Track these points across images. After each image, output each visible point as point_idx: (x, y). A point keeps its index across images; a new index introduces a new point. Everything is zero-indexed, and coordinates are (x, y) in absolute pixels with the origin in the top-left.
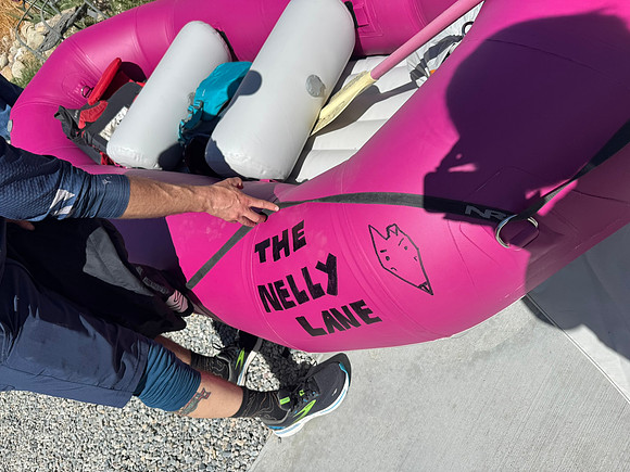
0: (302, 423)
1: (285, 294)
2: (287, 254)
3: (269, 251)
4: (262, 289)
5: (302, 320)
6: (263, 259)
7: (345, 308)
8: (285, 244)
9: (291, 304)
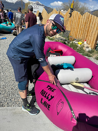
0: (26, 111)
1: (44, 94)
2: (50, 90)
3: (49, 87)
4: (43, 90)
5: (42, 99)
6: (47, 87)
7: (48, 104)
8: (51, 89)
9: (43, 96)
